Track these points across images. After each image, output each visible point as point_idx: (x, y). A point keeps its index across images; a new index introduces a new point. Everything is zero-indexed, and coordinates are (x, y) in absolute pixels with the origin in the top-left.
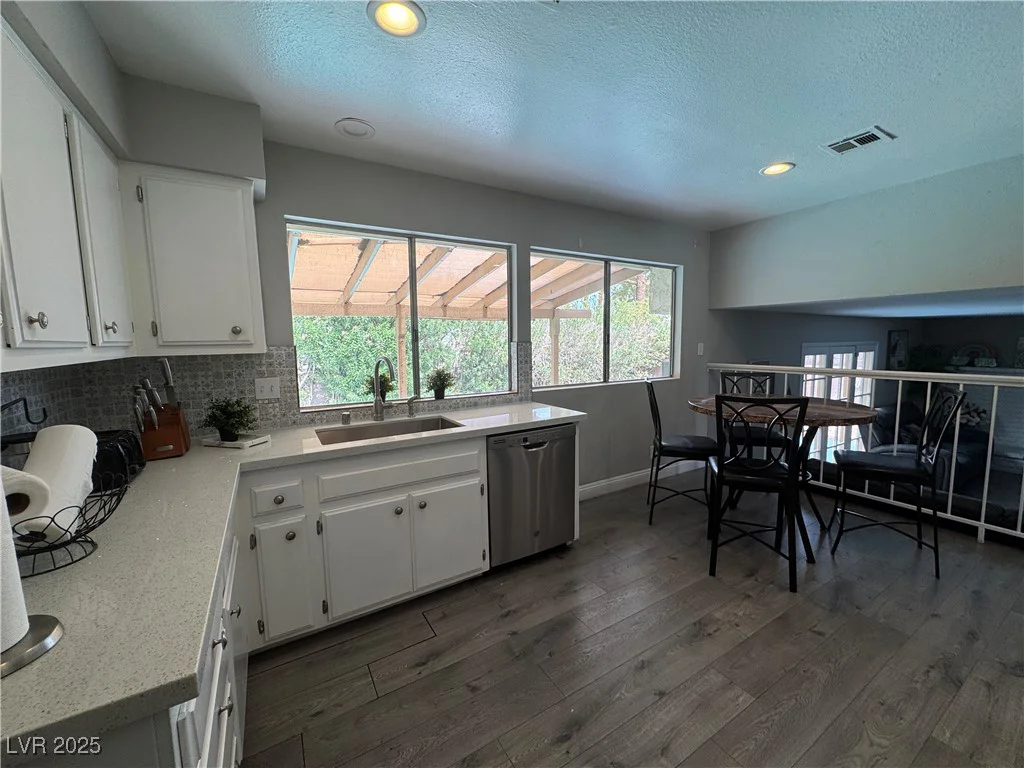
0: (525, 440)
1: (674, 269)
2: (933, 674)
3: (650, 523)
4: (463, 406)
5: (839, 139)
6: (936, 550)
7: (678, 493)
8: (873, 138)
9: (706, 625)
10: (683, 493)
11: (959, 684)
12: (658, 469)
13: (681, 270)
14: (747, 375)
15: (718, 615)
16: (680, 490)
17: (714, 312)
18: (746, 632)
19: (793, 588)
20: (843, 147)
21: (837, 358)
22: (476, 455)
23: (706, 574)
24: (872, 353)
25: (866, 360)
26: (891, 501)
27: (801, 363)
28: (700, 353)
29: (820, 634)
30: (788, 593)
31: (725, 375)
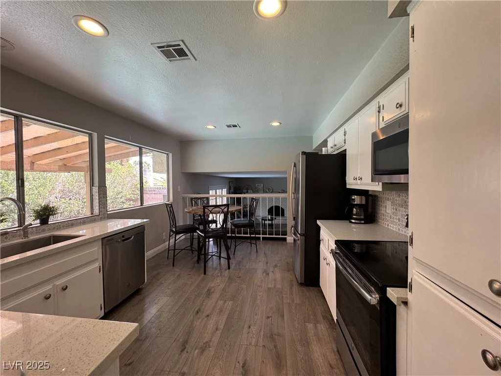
0: (123, 237)
1: (168, 154)
2: (264, 274)
3: (173, 266)
4: (63, 226)
5: (228, 124)
6: (256, 244)
7: (183, 250)
8: (236, 126)
9: (211, 290)
10: (184, 249)
11: (268, 274)
12: (175, 240)
13: (170, 155)
14: (198, 198)
15: (212, 285)
16: (183, 248)
17: (182, 173)
18: (222, 286)
19: (229, 268)
20: (229, 126)
21: (218, 190)
22: (96, 250)
23: (203, 275)
24: (225, 189)
25: (225, 191)
26: (242, 235)
27: (209, 194)
28: (179, 190)
29: (240, 277)
30: (228, 270)
31: (192, 199)
